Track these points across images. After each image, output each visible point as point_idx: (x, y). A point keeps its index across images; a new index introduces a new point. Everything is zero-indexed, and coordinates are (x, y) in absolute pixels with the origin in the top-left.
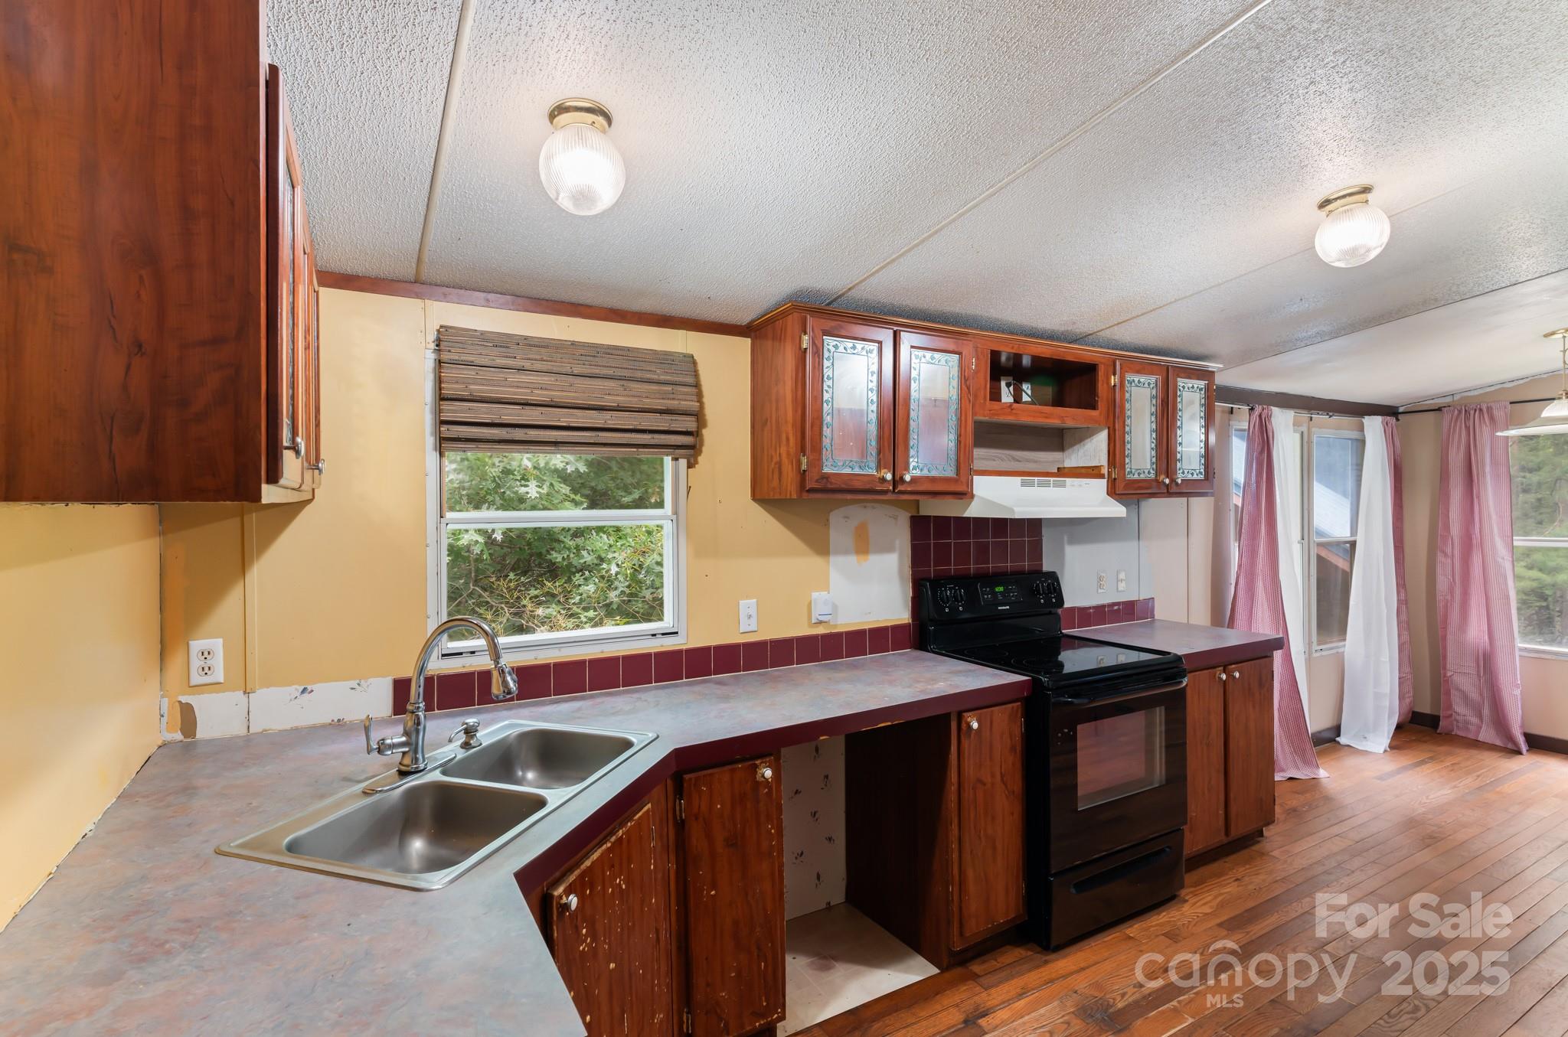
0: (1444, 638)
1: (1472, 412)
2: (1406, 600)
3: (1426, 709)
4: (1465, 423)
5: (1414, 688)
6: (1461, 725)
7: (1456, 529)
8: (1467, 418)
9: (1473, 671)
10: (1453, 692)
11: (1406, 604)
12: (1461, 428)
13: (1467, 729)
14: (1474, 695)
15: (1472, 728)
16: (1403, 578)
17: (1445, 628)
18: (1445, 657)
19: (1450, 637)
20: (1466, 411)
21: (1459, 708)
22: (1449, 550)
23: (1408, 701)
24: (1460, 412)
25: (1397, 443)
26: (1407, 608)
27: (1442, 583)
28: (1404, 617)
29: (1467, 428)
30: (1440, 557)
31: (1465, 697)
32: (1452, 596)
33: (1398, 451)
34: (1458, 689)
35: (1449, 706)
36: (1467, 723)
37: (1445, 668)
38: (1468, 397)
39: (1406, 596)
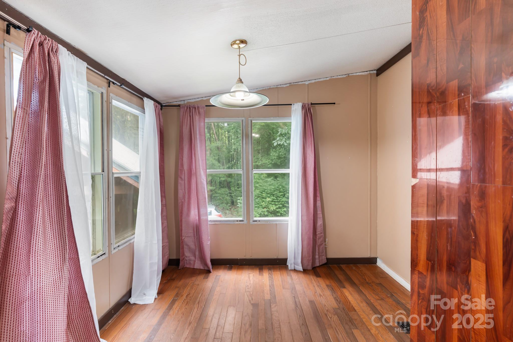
0: (181, 220)
1: (192, 108)
2: (166, 204)
3: (174, 257)
4: (189, 114)
5: (169, 250)
6: (188, 262)
7: (186, 167)
8: (190, 111)
9: (192, 235)
10: (185, 246)
11: (166, 206)
12: (187, 116)
13: (190, 263)
14: (192, 246)
15: (192, 262)
16: (164, 193)
17: (182, 216)
18: (182, 230)
19: (183, 220)
20: (189, 108)
21: (188, 254)
22: (183, 177)
23: (166, 257)
24: (187, 108)
25: (162, 120)
26: (166, 208)
27: (180, 194)
28: (164, 214)
29: (190, 116)
30: (180, 181)
31: (189, 248)
32: (184, 200)
33: (162, 124)
34: (187, 245)
35: (183, 254)
36: (190, 260)
37: (181, 236)
38: (190, 102)
39: (166, 202)
